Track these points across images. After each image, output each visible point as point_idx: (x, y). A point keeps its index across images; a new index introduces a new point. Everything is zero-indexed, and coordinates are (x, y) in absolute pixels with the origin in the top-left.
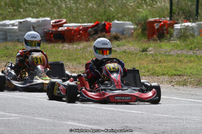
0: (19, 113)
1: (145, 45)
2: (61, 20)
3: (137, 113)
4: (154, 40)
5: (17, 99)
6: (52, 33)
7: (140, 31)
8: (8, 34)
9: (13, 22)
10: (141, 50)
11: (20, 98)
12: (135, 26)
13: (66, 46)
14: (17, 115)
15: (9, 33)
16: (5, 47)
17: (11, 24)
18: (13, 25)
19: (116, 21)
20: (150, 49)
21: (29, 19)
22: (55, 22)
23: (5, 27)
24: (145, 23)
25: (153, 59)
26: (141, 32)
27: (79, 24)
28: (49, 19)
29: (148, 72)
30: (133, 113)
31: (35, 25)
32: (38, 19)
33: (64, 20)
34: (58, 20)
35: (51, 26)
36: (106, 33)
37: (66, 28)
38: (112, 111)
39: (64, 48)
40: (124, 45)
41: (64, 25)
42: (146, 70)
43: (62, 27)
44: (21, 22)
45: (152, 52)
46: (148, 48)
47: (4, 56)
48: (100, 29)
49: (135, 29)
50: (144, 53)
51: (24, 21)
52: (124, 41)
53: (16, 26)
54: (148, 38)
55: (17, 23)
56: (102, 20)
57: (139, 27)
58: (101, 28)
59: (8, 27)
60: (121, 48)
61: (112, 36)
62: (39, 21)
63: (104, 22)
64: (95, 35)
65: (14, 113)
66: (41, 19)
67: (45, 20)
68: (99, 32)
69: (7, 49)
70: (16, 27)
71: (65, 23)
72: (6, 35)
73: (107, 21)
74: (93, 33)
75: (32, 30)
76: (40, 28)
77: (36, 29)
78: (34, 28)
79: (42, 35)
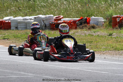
0: (33, 73)
1: (111, 32)
2: (60, 16)
3: (105, 73)
4: (117, 29)
5: (33, 64)
6: (54, 24)
8: (28, 25)
9: (30, 17)
10: (108, 34)
11: (34, 64)
12: (105, 20)
14: (32, 74)
16: (26, 33)
17: (29, 19)
18: (31, 19)
19: (93, 17)
20: (114, 34)
21: (40, 16)
22: (56, 18)
24: (111, 18)
25: (115, 40)
26: (109, 24)
27: (71, 19)
28: (52, 15)
29: (113, 48)
30: (102, 73)
31: (44, 20)
33: (62, 16)
34: (58, 16)
35: (54, 20)
36: (87, 24)
37: (63, 21)
38: (90, 72)
40: (98, 32)
41: (62, 19)
42: (111, 47)
43: (60, 20)
44: (35, 18)
45: (115, 36)
46: (112, 33)
47: (25, 38)
48: (83, 22)
49: (104, 22)
50: (110, 36)
51: (37, 17)
52: (98, 29)
53: (33, 20)
54: (113, 27)
55: (33, 18)
56: (85, 16)
57: (107, 20)
59: (27, 21)
60: (96, 33)
61: (90, 26)
62: (46, 17)
63: (86, 18)
64: (81, 25)
65: (30, 73)
66: (48, 16)
67: (50, 16)
68: (83, 24)
71: (63, 18)
72: (26, 25)
73: (87, 17)
74: (79, 24)
75: (42, 22)
76: (47, 21)
77: (45, 22)
78: (43, 21)
79: (48, 25)
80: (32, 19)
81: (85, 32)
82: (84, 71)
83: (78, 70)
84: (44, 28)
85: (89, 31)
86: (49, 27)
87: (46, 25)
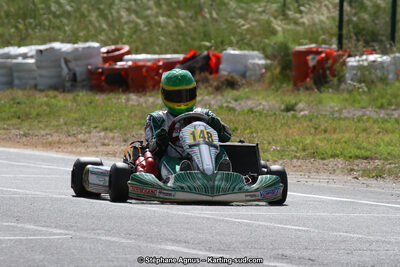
1: (291, 99)
2: (119, 46)
4: (307, 89)
6: (102, 73)
7: (278, 70)
8: (15, 74)
9: (23, 50)
10: (283, 107)
12: (269, 62)
13: (133, 98)
15: (18, 71)
16: (13, 99)
17: (20, 55)
18: (25, 56)
19: (231, 51)
20: (301, 105)
21: (57, 45)
22: (108, 52)
23: (9, 60)
24: (286, 55)
25: (311, 124)
26: (281, 73)
27: (156, 57)
28: (96, 45)
29: (304, 150)
31: (69, 58)
32: (76, 46)
33: (126, 48)
34: (113, 47)
35: (101, 60)
36: (211, 73)
37: (130, 63)
39: (131, 103)
40: (248, 98)
41: (126, 57)
42: (300, 147)
43: (122, 60)
44: (41, 51)
45: (306, 112)
46: (296, 104)
47: (13, 117)
48: (197, 66)
49: (267, 67)
50: (289, 114)
51: (47, 50)
52: (247, 90)
53: (32, 57)
54: (295, 85)
55: (33, 53)
56: (201, 49)
57: (275, 62)
58: (200, 64)
59: (14, 61)
60: (243, 103)
61: (223, 79)
62: (77, 49)
63: (205, 53)
66: (80, 45)
67: (89, 48)
68: (197, 72)
69: (19, 103)
70: (32, 61)
71: (128, 53)
72: (11, 75)
75: (64, 66)
76: (79, 63)
77: (71, 65)
78: (67, 62)
79: (84, 77)
80: (29, 54)
81: (206, 98)
82: (227, 221)
83: (208, 219)
84: (68, 84)
85: (219, 97)
86: (84, 80)
87: (75, 75)
